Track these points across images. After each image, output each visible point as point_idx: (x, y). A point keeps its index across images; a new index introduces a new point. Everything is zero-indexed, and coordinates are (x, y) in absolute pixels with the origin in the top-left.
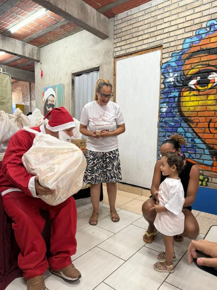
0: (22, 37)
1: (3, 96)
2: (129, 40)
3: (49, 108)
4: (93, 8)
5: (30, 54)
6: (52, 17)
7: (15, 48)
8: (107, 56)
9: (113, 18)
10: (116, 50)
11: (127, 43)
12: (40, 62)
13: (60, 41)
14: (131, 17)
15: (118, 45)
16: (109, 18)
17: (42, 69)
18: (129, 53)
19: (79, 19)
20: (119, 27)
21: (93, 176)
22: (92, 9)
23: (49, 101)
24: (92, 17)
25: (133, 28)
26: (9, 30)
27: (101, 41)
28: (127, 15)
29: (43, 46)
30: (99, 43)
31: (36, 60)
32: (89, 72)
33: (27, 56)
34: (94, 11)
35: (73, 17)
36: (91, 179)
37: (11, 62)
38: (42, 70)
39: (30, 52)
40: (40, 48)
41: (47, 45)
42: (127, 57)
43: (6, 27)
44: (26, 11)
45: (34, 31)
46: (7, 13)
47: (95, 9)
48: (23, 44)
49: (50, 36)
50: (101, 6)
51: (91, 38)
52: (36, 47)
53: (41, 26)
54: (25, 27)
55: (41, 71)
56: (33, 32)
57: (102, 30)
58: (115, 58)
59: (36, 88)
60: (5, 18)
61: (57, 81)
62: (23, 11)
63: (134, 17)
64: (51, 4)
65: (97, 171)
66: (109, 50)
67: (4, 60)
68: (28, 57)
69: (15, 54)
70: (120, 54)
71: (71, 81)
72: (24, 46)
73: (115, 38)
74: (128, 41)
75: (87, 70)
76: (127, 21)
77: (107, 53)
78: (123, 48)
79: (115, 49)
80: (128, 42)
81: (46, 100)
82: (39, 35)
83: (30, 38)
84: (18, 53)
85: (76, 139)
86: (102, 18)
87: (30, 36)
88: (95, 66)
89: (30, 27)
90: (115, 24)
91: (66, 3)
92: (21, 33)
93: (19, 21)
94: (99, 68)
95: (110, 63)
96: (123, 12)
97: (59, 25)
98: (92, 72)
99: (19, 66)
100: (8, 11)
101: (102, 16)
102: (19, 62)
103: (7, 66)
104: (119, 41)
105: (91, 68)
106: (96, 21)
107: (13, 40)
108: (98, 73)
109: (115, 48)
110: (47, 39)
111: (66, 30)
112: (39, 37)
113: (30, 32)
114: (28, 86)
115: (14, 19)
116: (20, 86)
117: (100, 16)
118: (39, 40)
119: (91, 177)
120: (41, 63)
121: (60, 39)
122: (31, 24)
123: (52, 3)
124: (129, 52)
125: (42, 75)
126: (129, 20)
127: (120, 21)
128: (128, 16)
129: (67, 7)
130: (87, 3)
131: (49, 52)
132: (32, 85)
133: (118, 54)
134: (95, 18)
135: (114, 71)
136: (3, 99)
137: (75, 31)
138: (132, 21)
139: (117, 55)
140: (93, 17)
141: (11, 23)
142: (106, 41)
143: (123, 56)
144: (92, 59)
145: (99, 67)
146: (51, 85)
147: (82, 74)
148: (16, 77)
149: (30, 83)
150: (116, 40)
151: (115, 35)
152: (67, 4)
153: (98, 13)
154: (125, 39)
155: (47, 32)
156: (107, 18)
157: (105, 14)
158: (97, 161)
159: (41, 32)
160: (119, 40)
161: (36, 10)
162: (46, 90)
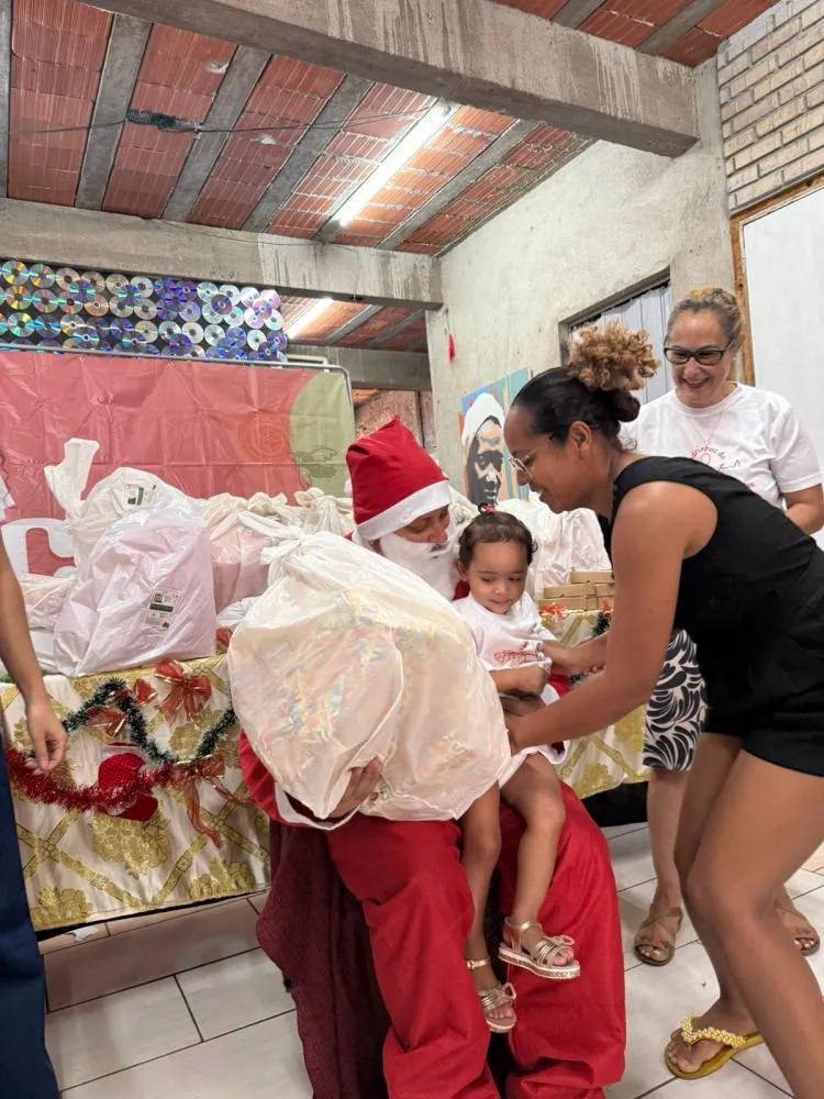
0: (377, 234)
1: (329, 446)
2: (793, 125)
3: (483, 468)
4: (619, 46)
5: (407, 290)
6: (470, 132)
7: (358, 277)
8: (698, 219)
9: (709, 62)
10: (734, 182)
11: (785, 141)
12: (443, 309)
13: (505, 212)
14: (795, 26)
15: (742, 160)
16: (692, 64)
17: (452, 332)
18: (799, 177)
19: (569, 102)
20: (737, 86)
21: (667, 729)
22: (616, 49)
23: (481, 441)
24: (619, 79)
25: (807, 71)
26: (334, 218)
27: (668, 166)
28: (770, 28)
29: (449, 249)
30: (660, 175)
31: (427, 303)
32: (628, 301)
33: (399, 297)
34: (627, 54)
35: (546, 100)
36: (658, 742)
37: (352, 331)
38: (451, 337)
39: (406, 282)
40: (438, 257)
41: (460, 241)
42: (788, 200)
43: (324, 209)
44: (379, 137)
45: (413, 201)
46: (323, 161)
47: (629, 46)
48: (383, 256)
49: (470, 203)
50: (651, 25)
51: (625, 167)
52: (426, 257)
53: (436, 174)
54: (382, 196)
55: (448, 340)
56: (410, 203)
57: (665, 118)
58: (733, 217)
59: (435, 403)
60: (318, 180)
61: (506, 365)
62: (371, 138)
63: (805, 24)
64: (459, 75)
65: (683, 705)
66: (704, 193)
67: (331, 329)
68: (401, 300)
69: (360, 299)
70: (756, 195)
71: (558, 349)
72: (385, 263)
73: (726, 135)
74: (786, 130)
75: (617, 294)
76: (774, 50)
77: (696, 206)
78: (766, 165)
79: (733, 180)
80: (789, 133)
81: (470, 441)
82: (432, 212)
83: (403, 231)
84: (369, 293)
85: (591, 570)
86: (661, 76)
87: (401, 225)
88: (647, 270)
89: (399, 188)
90: (721, 81)
91: (513, 56)
92: (372, 221)
93: (361, 178)
94: (669, 275)
95: (714, 242)
96: (754, 22)
97: (497, 152)
98: (638, 296)
99: (377, 340)
100: (325, 152)
101: (663, 65)
102: (377, 324)
103: (343, 349)
104: (748, 143)
105: (634, 282)
106: (636, 89)
107: (347, 252)
108: (666, 295)
109: (730, 176)
110: (461, 217)
111: (525, 165)
112: (431, 220)
113: (399, 207)
114: (414, 405)
115: (344, 175)
116: (387, 409)
117: (651, 69)
118: (432, 230)
119: (657, 735)
120: (447, 311)
121: (506, 207)
122: (400, 179)
123: (462, 71)
124: (799, 174)
125: (452, 354)
126: (785, 42)
127: (743, 62)
128: (775, 30)
129: (519, 69)
130: (593, 34)
131: (470, 262)
132: (424, 401)
133: (745, 196)
134: (634, 80)
135: (736, 269)
136: (331, 455)
137: (561, 157)
138: (799, 43)
139: (741, 202)
140: (626, 77)
141: (337, 195)
142: (688, 161)
143: (769, 199)
144: (633, 248)
145: (666, 272)
146: (487, 383)
147: (599, 316)
148: (371, 379)
149: (419, 395)
150: (734, 140)
151: (723, 123)
152: (519, 59)
153: (644, 58)
154: (771, 128)
155: (456, 192)
156: (684, 69)
157: (671, 55)
158: (682, 661)
159: (436, 200)
160: (748, 136)
161: (413, 120)
162: (471, 405)
